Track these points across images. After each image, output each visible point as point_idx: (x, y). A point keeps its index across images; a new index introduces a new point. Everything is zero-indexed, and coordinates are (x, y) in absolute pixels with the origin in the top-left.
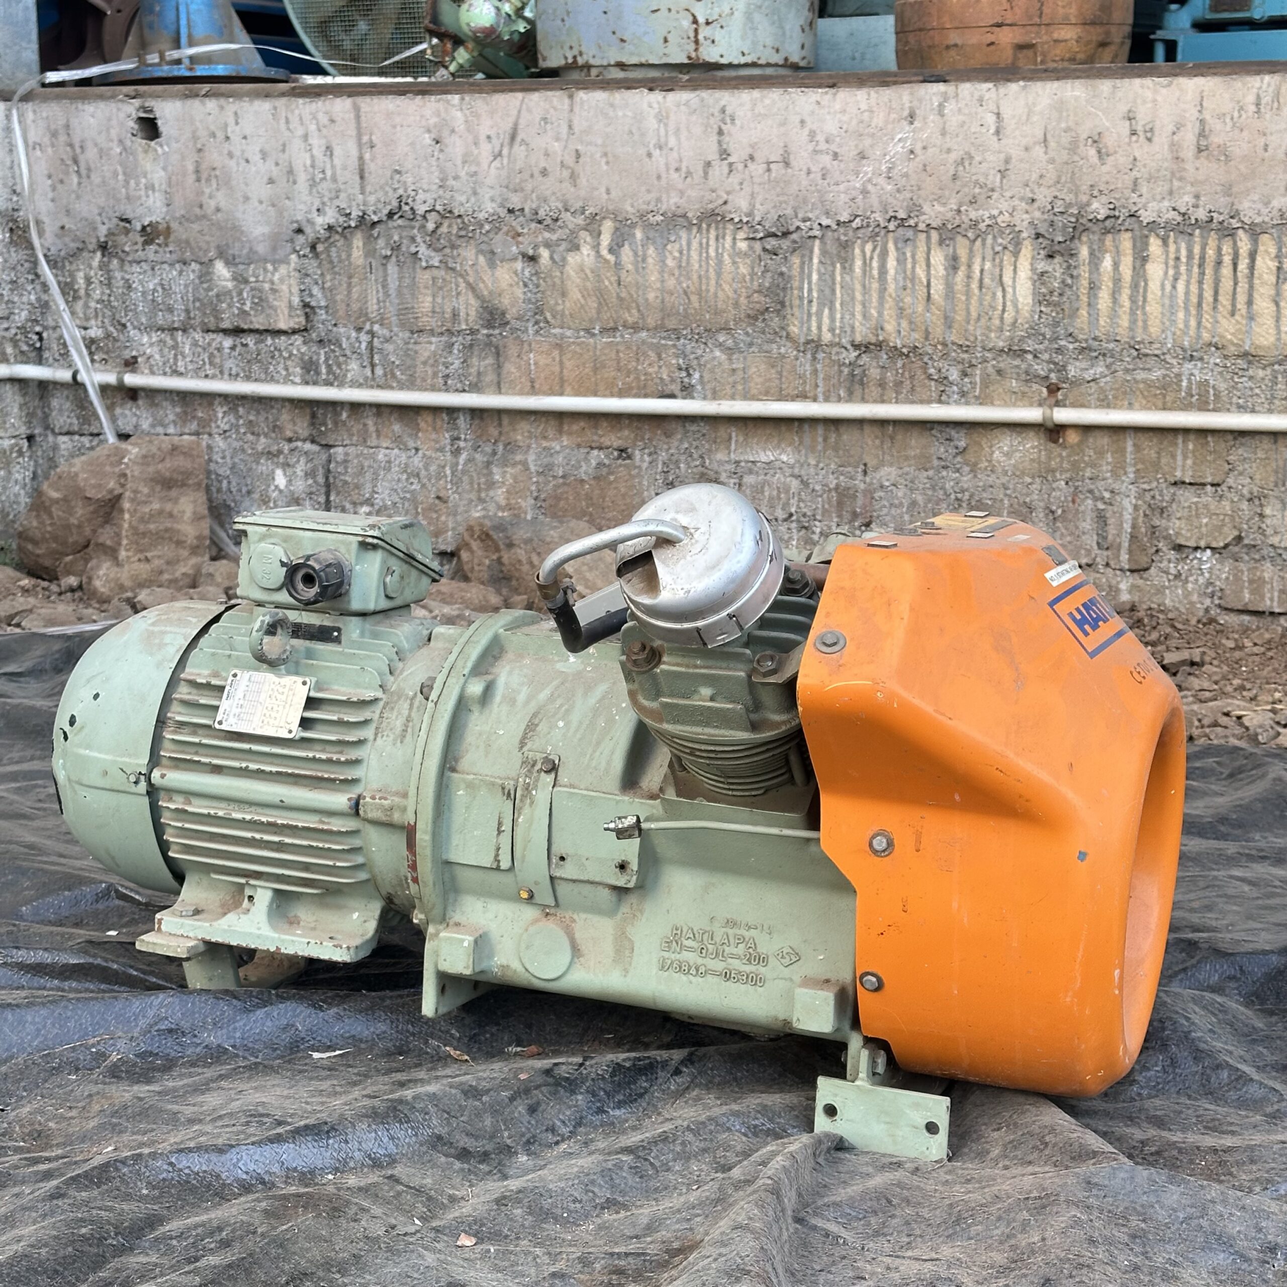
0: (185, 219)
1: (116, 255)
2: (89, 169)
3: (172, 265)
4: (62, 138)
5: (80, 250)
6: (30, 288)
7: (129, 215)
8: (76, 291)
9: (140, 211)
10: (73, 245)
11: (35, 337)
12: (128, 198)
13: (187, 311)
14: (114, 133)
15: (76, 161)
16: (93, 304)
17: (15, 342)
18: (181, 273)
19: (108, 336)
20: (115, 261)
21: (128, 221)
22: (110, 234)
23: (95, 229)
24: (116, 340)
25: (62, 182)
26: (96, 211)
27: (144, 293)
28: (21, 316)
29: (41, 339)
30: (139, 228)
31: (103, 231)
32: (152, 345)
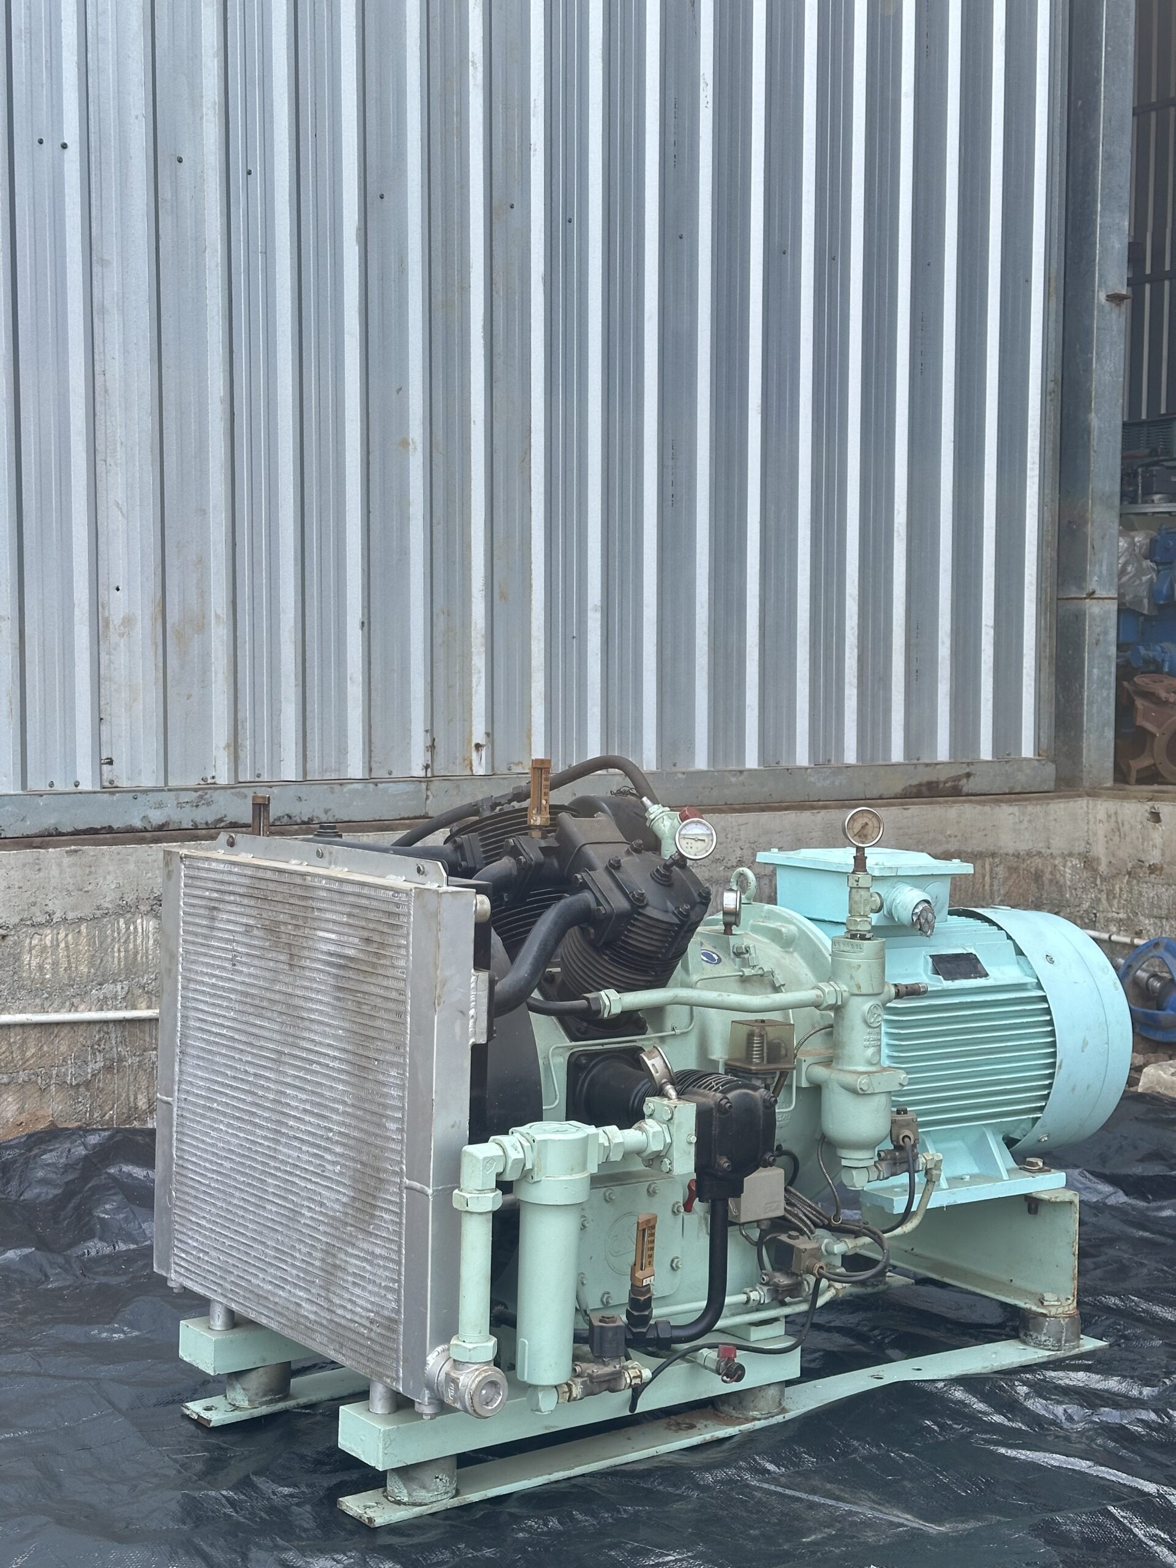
0: (1169, 864)
1: (1135, 878)
2: (1125, 835)
3: (1163, 885)
4: (1113, 819)
5: (1118, 874)
6: (1092, 890)
7: (1143, 859)
8: (1115, 894)
9: (1149, 857)
10: (1115, 871)
11: (1093, 916)
12: (1143, 850)
13: (1169, 909)
14: (1138, 819)
15: (1119, 830)
16: (1122, 902)
17: (1081, 918)
18: (1167, 890)
19: (1129, 918)
20: (1135, 881)
21: (1142, 861)
22: (1133, 867)
23: (1126, 864)
24: (1132, 920)
25: (1111, 840)
26: (1127, 855)
27: (1148, 898)
28: (1086, 905)
29: (1096, 916)
30: (1147, 865)
31: (1130, 865)
32: (1150, 925)
